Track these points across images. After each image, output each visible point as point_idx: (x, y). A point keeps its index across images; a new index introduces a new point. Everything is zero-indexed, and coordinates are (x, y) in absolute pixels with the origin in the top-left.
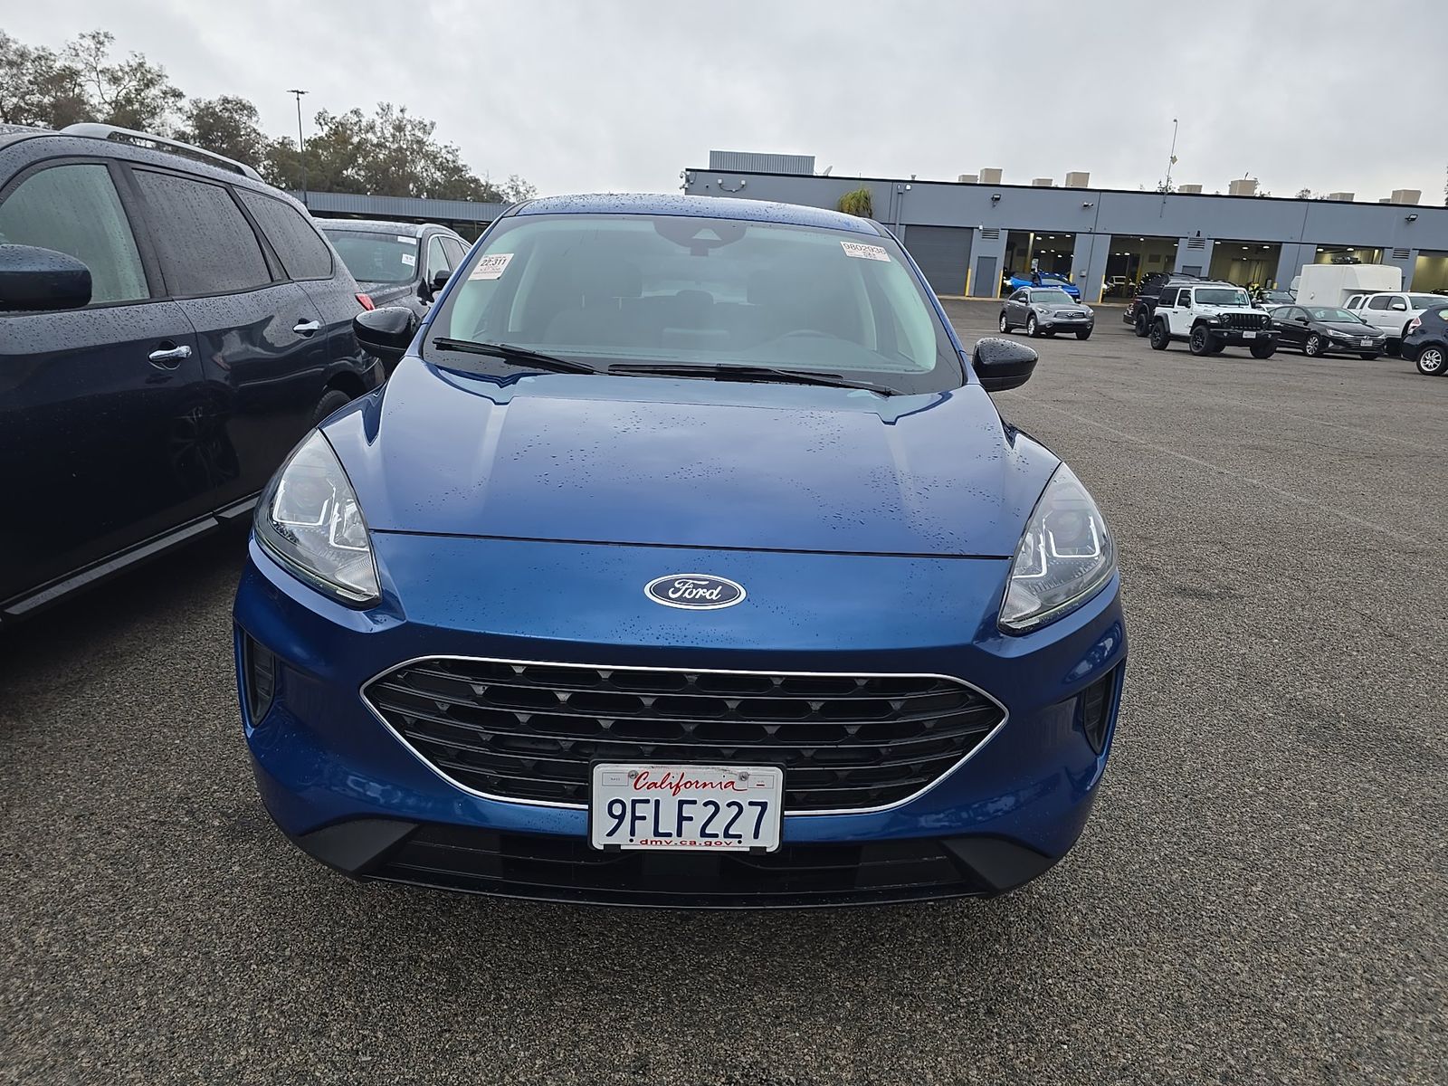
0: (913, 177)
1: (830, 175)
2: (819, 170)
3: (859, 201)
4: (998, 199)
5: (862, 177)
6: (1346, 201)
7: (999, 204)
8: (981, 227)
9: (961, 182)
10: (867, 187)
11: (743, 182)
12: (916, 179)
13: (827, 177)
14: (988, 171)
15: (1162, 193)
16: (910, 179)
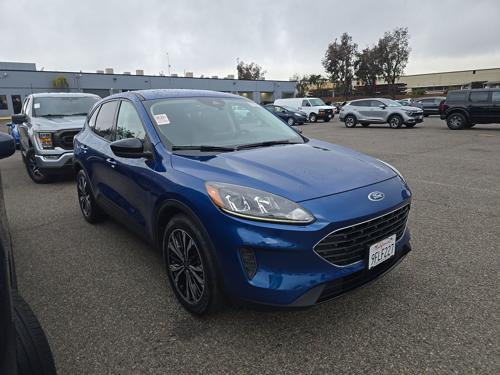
0: (81, 71)
1: (44, 71)
2: (38, 69)
3: (62, 80)
4: (116, 79)
5: (57, 71)
6: (215, 78)
7: (116, 81)
8: (112, 89)
9: (98, 73)
10: (64, 76)
11: (6, 74)
12: (82, 72)
13: (43, 71)
14: (108, 70)
15: (161, 76)
16: (80, 72)
